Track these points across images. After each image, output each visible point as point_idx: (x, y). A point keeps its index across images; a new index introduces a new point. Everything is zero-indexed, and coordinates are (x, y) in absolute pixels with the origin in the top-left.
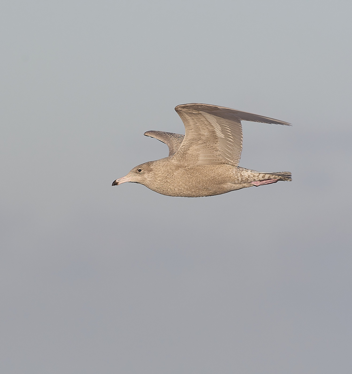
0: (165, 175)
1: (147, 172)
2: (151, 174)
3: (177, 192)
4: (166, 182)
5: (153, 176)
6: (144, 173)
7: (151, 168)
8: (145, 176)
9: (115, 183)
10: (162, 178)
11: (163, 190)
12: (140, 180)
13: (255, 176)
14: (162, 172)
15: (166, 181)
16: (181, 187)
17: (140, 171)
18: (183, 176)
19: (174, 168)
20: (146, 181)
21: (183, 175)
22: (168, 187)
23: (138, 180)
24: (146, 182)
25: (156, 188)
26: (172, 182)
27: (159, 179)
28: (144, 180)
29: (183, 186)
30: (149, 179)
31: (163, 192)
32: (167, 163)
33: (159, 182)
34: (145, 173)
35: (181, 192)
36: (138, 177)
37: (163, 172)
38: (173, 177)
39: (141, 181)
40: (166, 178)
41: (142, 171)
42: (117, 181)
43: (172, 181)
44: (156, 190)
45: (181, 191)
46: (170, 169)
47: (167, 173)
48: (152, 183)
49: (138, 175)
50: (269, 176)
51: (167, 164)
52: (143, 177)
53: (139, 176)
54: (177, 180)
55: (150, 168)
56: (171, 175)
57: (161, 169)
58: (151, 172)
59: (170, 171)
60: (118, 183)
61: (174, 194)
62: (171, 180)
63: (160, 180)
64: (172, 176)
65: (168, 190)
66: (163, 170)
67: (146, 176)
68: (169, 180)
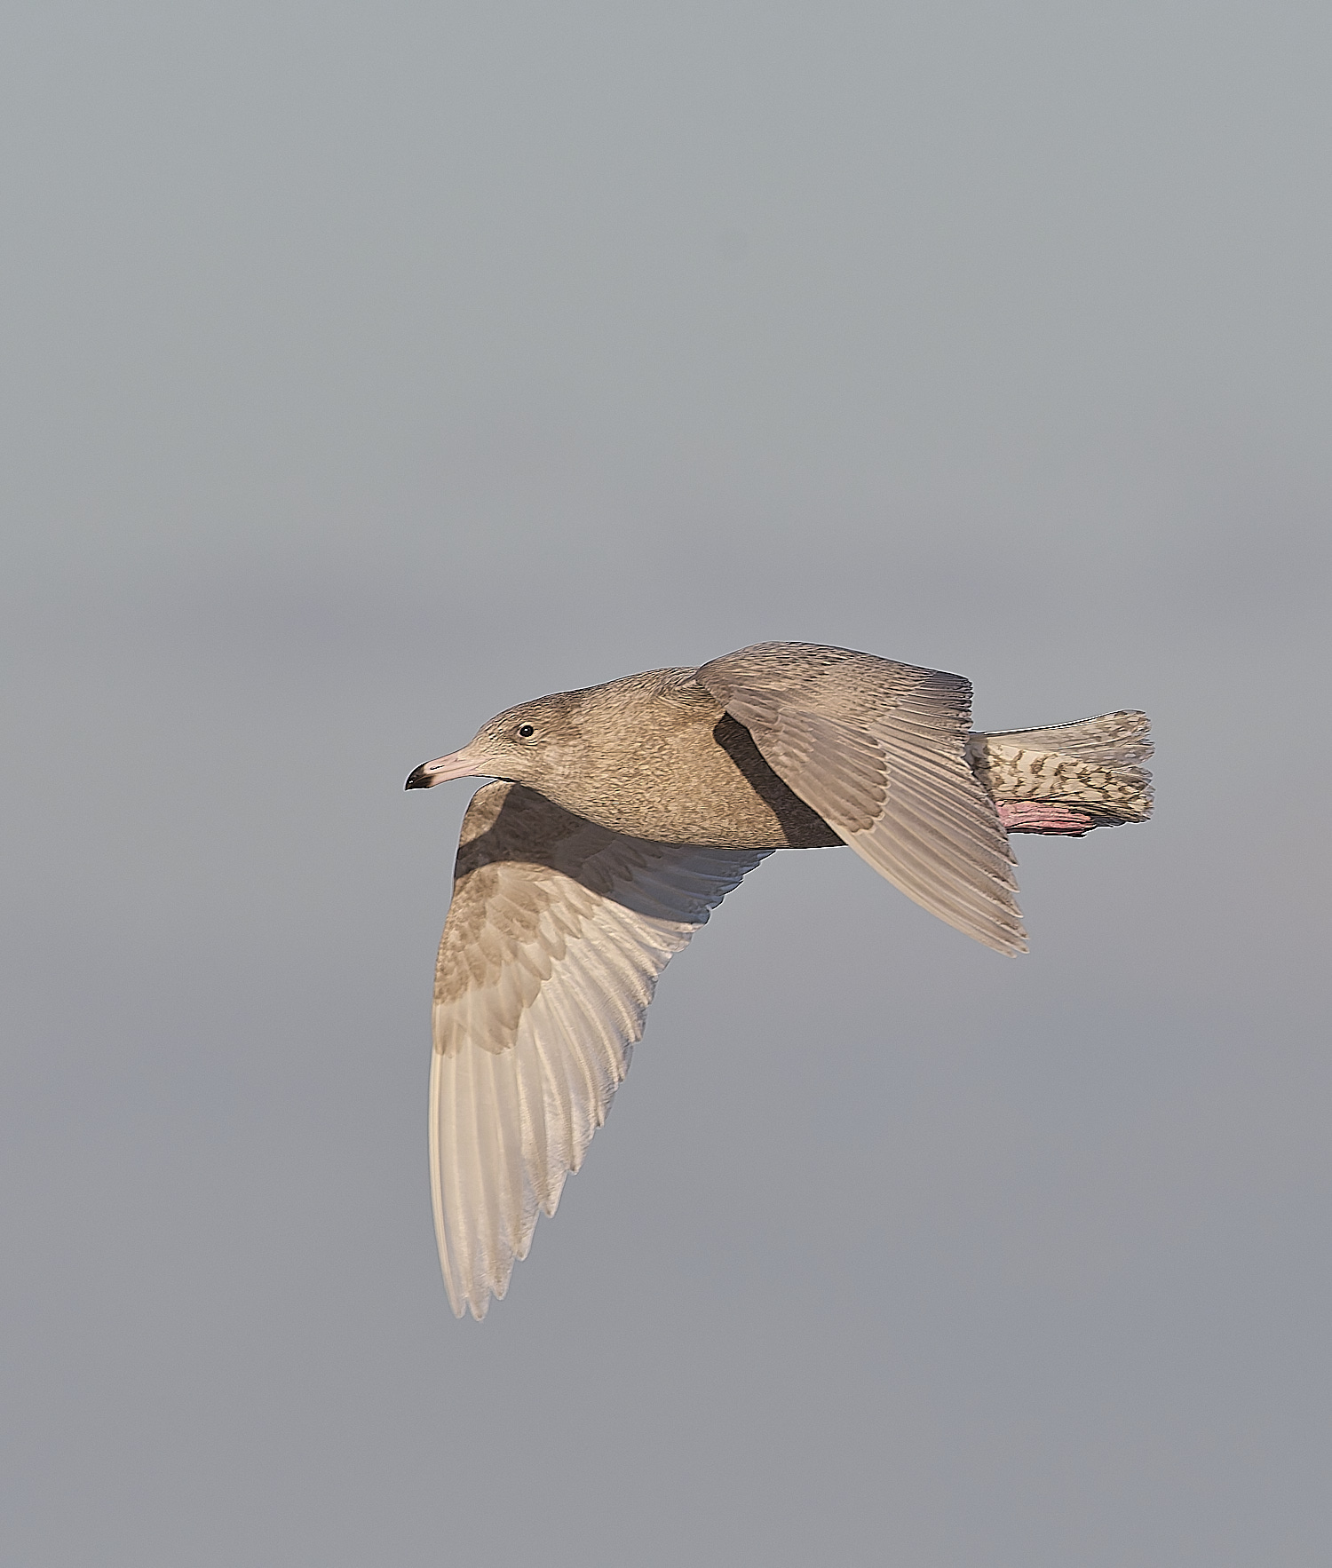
0: (629, 745)
1: (554, 741)
2: (573, 749)
3: (678, 819)
4: (634, 776)
5: (580, 758)
6: (543, 745)
7: (574, 722)
8: (545, 757)
9: (419, 780)
10: (617, 758)
11: (620, 812)
12: (524, 772)
13: (1004, 761)
14: (619, 732)
15: (632, 771)
16: (695, 797)
17: (528, 731)
18: (707, 751)
19: (667, 719)
20: (547, 777)
21: (706, 747)
22: (639, 796)
23: (516, 771)
24: (547, 781)
25: (591, 804)
26: (658, 776)
27: (603, 764)
28: (541, 773)
29: (703, 795)
30: (561, 768)
31: (618, 819)
32: (637, 697)
33: (605, 776)
34: (550, 744)
35: (693, 823)
36: (519, 758)
37: (621, 735)
38: (664, 752)
39: (525, 775)
40: (636, 757)
41: (536, 733)
42: (427, 770)
43: (659, 773)
44: (591, 809)
45: (693, 816)
46: (653, 720)
47: (639, 739)
48: (573, 785)
49: (515, 752)
50: (1061, 766)
51: (641, 701)
52: (537, 759)
53: (523, 755)
54: (680, 768)
55: (569, 723)
56: (653, 746)
57: (615, 724)
58: (571, 743)
59: (652, 727)
60: (430, 777)
61: (663, 826)
62: (657, 765)
63: (611, 768)
64: (660, 749)
65: (642, 809)
66: (625, 726)
67: (550, 754)
68: (647, 767)
